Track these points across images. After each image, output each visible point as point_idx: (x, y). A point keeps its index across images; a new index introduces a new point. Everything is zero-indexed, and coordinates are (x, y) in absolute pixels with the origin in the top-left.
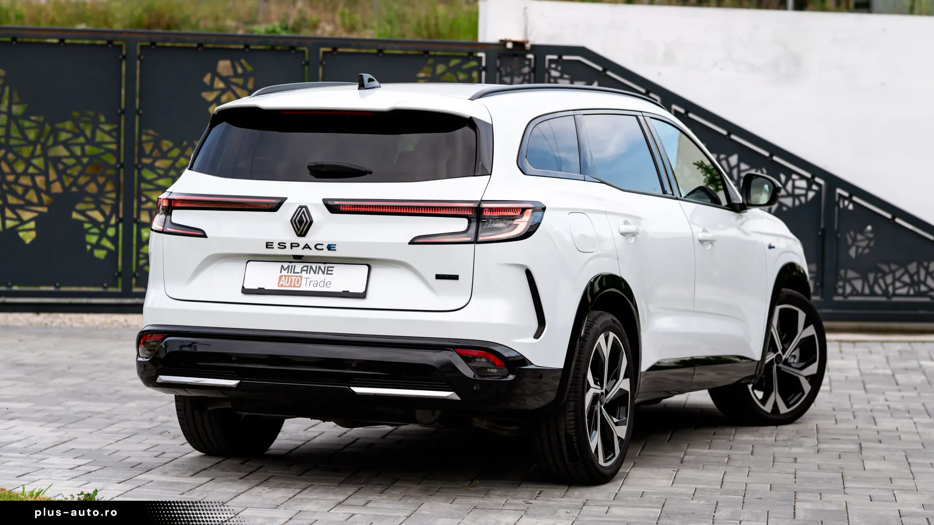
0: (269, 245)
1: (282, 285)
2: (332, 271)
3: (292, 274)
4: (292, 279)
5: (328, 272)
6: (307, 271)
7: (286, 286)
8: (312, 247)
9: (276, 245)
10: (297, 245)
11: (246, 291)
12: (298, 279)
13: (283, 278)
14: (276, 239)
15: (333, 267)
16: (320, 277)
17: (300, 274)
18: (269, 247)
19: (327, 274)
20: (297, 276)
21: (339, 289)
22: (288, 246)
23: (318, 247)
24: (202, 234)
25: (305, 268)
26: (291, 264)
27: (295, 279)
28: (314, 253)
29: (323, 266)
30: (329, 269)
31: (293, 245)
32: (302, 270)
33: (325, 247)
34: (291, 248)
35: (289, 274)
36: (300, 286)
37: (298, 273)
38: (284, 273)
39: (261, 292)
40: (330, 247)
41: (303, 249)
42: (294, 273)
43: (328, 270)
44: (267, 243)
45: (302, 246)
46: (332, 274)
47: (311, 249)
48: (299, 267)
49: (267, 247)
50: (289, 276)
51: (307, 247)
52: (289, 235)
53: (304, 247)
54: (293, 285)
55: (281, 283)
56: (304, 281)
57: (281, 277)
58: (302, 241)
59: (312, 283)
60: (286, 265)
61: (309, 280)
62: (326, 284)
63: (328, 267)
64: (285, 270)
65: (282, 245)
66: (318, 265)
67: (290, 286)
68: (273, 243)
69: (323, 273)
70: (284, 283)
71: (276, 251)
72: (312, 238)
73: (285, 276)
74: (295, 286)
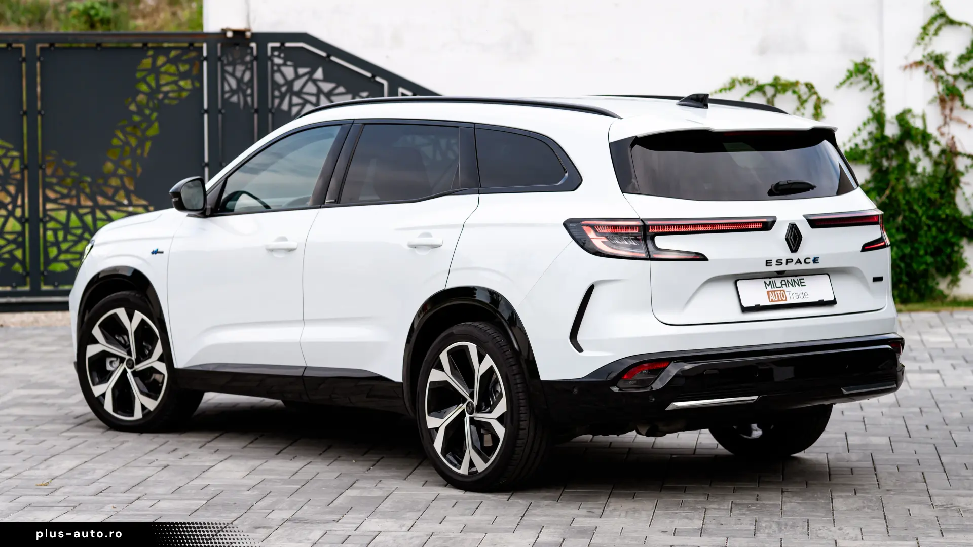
0: (768, 263)
1: (772, 301)
2: (804, 282)
3: (776, 289)
4: (777, 294)
5: (801, 284)
6: (785, 284)
7: (775, 301)
8: (802, 261)
9: (774, 263)
10: (791, 261)
11: (745, 310)
12: (782, 293)
13: (770, 293)
14: (774, 258)
15: (803, 279)
16: (797, 289)
17: (781, 289)
18: (768, 264)
19: (802, 286)
20: (781, 291)
21: (816, 299)
22: (784, 262)
23: (807, 261)
24: (702, 258)
25: (783, 283)
26: (771, 280)
27: (780, 293)
28: (803, 267)
29: (795, 278)
30: (802, 281)
31: (788, 261)
32: (782, 285)
33: (811, 260)
34: (787, 264)
35: (773, 289)
36: (786, 300)
37: (780, 287)
38: (769, 288)
39: (758, 308)
40: (815, 261)
41: (795, 264)
42: (777, 287)
43: (801, 283)
44: (767, 261)
45: (795, 261)
46: (805, 285)
47: (801, 263)
48: (778, 281)
49: (767, 265)
50: (774, 291)
51: (799, 261)
52: (784, 252)
53: (797, 262)
54: (780, 299)
55: (771, 298)
56: (787, 293)
57: (768, 292)
58: (795, 256)
59: (794, 295)
60: (768, 281)
61: (791, 293)
62: (805, 295)
63: (800, 279)
64: (769, 285)
65: (779, 262)
66: (792, 278)
67: (779, 300)
68: (772, 260)
69: (798, 285)
70: (772, 298)
71: (774, 268)
72: (802, 253)
73: (772, 291)
74: (782, 300)
